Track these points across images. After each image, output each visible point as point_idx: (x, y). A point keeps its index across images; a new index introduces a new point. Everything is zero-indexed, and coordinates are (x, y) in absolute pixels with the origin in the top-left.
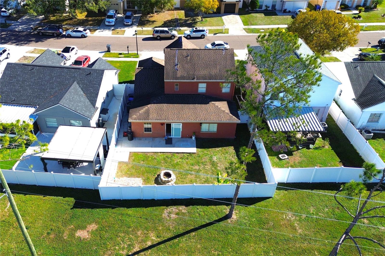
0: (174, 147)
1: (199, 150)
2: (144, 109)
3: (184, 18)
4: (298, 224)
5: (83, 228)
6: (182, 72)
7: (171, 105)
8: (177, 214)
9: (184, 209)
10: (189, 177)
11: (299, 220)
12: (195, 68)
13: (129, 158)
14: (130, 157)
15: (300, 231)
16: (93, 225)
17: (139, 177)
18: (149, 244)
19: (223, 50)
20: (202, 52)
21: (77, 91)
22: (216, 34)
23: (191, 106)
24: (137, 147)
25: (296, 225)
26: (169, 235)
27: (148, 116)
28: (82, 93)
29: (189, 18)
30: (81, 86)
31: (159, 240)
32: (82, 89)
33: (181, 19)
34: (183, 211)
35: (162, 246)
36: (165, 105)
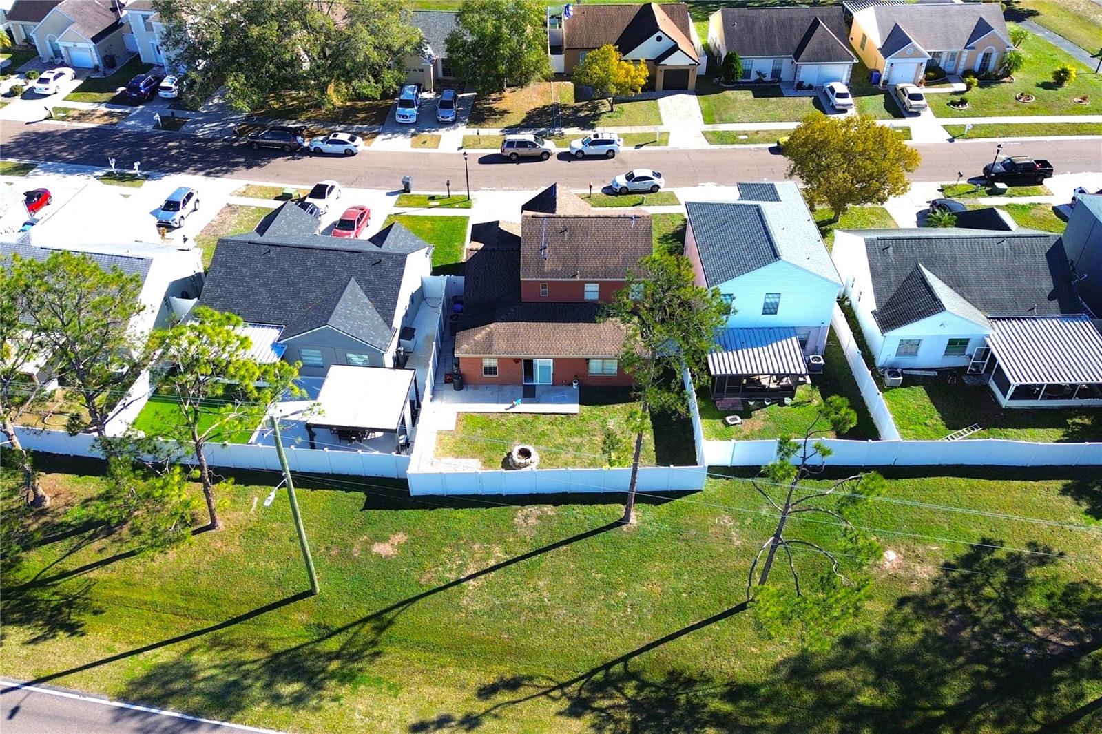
0: (538, 402)
1: (584, 407)
2: (484, 332)
3: (572, 103)
4: (737, 533)
5: (384, 540)
6: (553, 262)
7: (534, 325)
8: (539, 518)
9: (552, 510)
10: (562, 456)
11: (740, 527)
12: (577, 253)
13: (457, 423)
14: (458, 421)
16: (400, 536)
17: (475, 457)
18: (492, 563)
19: (631, 218)
20: (592, 221)
21: (356, 297)
22: (641, 146)
23: (571, 326)
24: (470, 402)
25: (733, 533)
26: (525, 550)
27: (490, 346)
28: (366, 300)
29: (584, 103)
30: (365, 287)
31: (508, 557)
32: (366, 293)
33: (565, 105)
34: (549, 513)
35: (513, 566)
36: (522, 324)
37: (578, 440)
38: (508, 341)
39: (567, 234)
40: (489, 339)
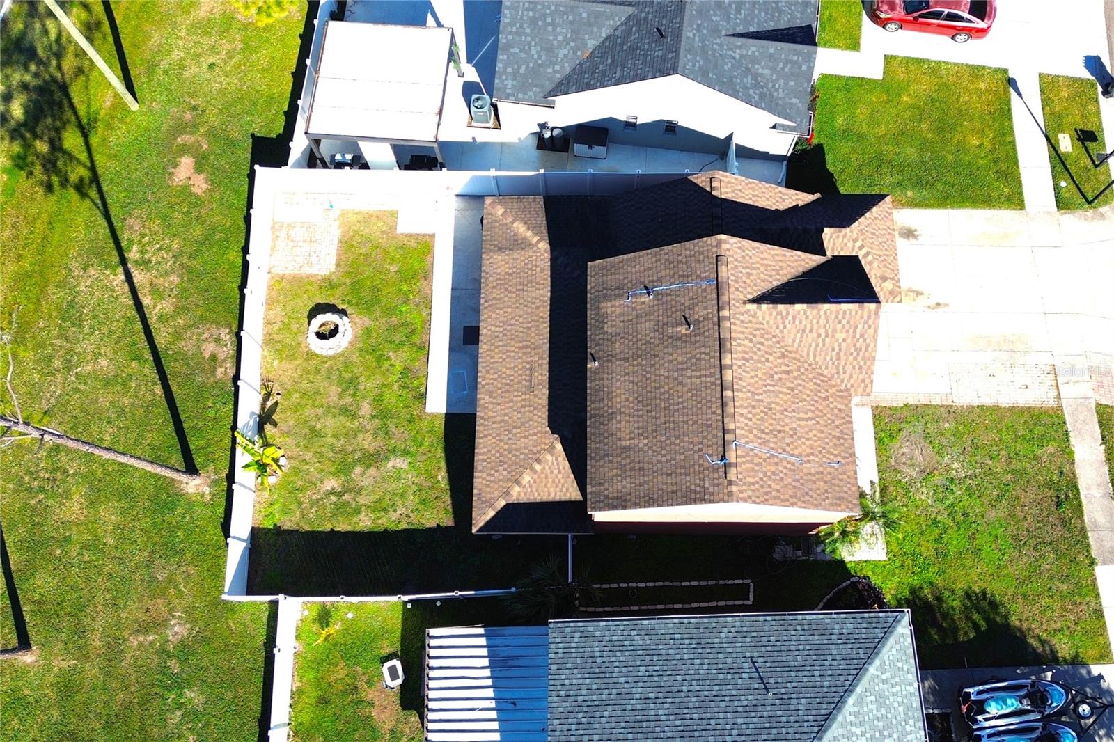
0: (451, 349)
2: (529, 234)
4: (153, 643)
5: (199, 168)
6: (622, 314)
7: (545, 312)
8: (214, 357)
9: (226, 373)
10: (333, 388)
11: (163, 652)
13: (411, 235)
14: (417, 237)
15: (134, 642)
16: (204, 186)
17: (338, 265)
18: (146, 301)
19: (723, 457)
23: (542, 375)
25: (151, 638)
26: (161, 340)
27: (500, 249)
28: (591, 44)
30: (618, 33)
31: (153, 320)
32: (608, 38)
34: (220, 371)
35: (139, 327)
36: (546, 293)
37: (366, 409)
38: (511, 275)
39: (683, 330)
40: (518, 244)
